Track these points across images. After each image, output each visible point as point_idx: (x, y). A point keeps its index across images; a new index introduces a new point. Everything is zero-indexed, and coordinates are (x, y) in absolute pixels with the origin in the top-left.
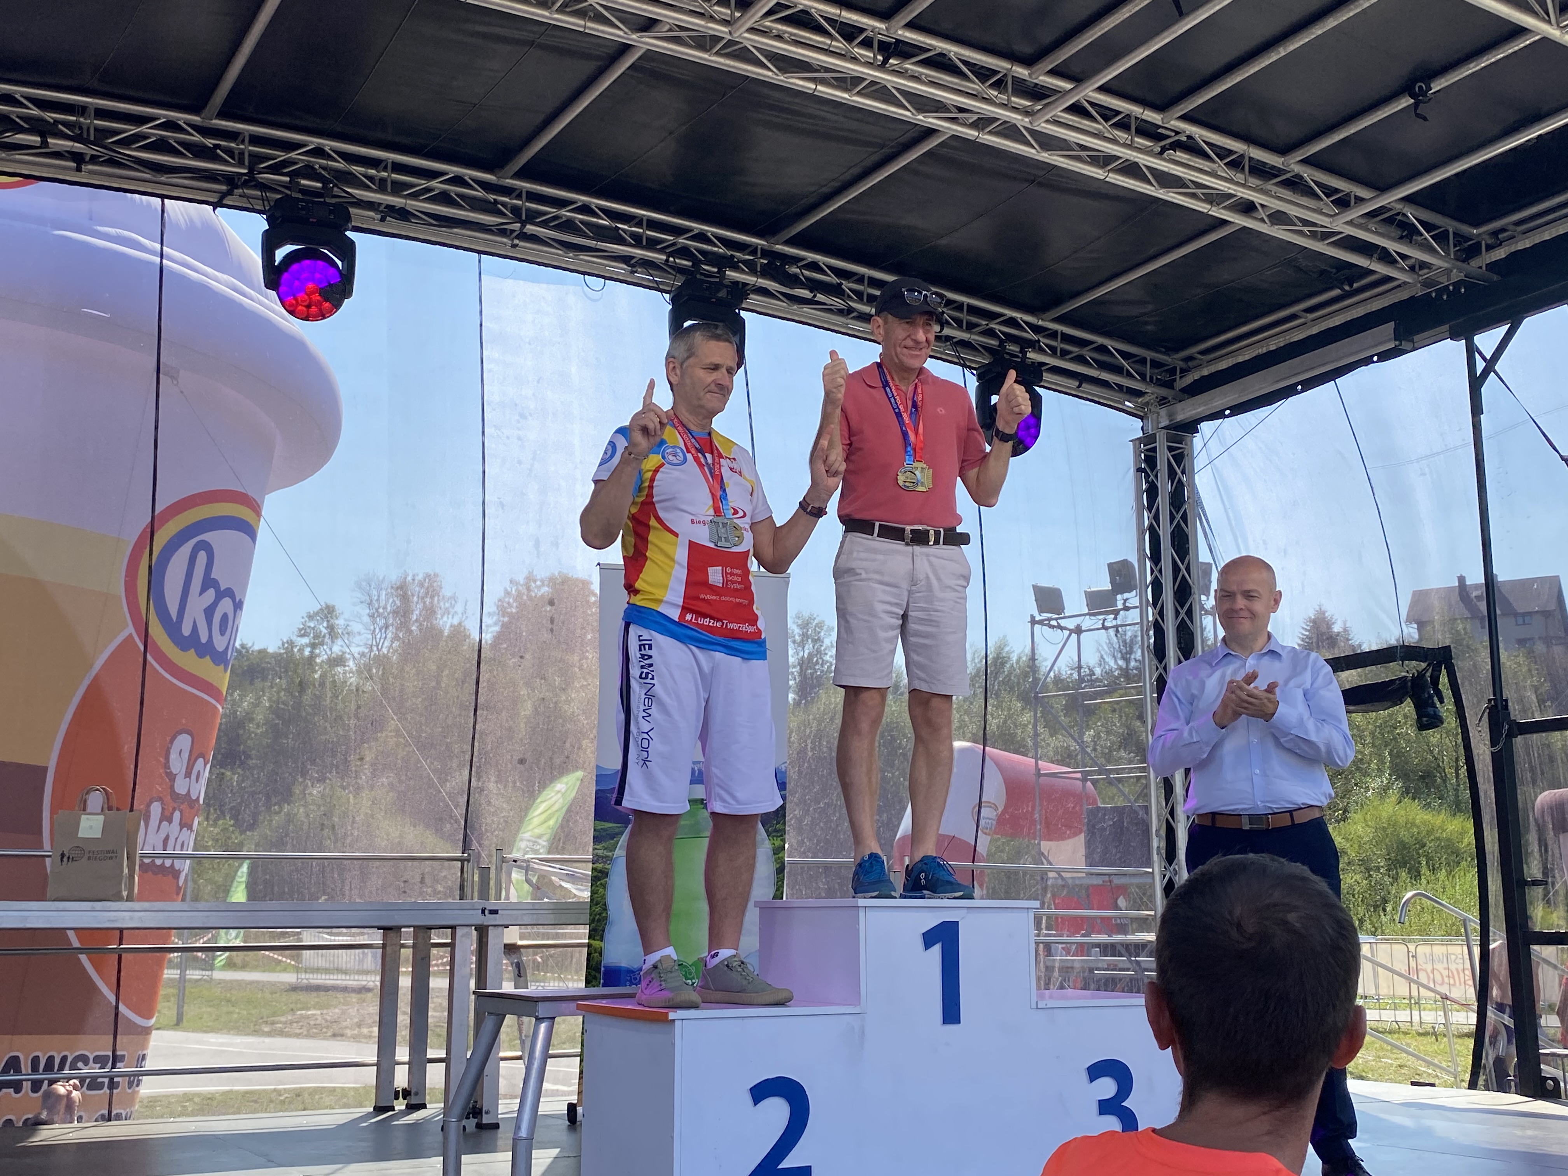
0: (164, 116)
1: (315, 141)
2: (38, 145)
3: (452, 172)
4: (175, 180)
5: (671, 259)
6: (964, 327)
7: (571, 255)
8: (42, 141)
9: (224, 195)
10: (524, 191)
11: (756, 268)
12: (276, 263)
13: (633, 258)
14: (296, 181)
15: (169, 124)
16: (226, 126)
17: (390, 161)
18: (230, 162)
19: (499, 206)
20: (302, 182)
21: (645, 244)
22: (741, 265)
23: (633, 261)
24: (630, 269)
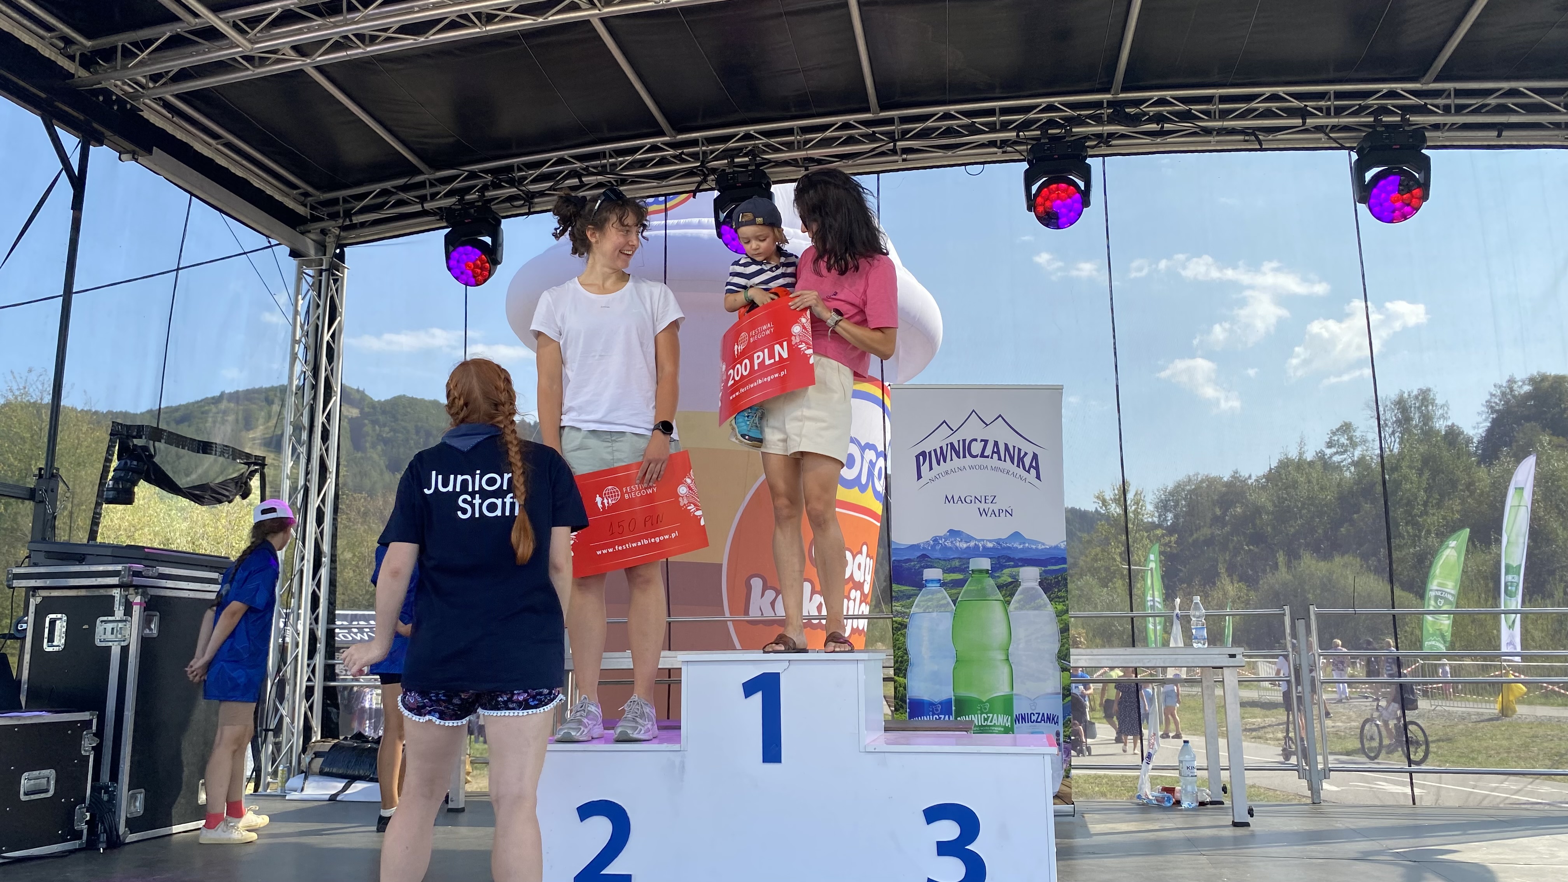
0: (649, 143)
1: (742, 130)
3: (840, 121)
4: (672, 182)
5: (1021, 134)
6: (1332, 114)
7: (950, 153)
8: (580, 181)
9: (700, 183)
10: (896, 118)
11: (1103, 119)
12: (722, 220)
13: (996, 142)
14: (730, 161)
15: (655, 147)
16: (686, 138)
17: (796, 128)
18: (689, 161)
19: (877, 135)
20: (736, 160)
21: (998, 128)
22: (1087, 120)
23: (998, 144)
24: (1001, 150)
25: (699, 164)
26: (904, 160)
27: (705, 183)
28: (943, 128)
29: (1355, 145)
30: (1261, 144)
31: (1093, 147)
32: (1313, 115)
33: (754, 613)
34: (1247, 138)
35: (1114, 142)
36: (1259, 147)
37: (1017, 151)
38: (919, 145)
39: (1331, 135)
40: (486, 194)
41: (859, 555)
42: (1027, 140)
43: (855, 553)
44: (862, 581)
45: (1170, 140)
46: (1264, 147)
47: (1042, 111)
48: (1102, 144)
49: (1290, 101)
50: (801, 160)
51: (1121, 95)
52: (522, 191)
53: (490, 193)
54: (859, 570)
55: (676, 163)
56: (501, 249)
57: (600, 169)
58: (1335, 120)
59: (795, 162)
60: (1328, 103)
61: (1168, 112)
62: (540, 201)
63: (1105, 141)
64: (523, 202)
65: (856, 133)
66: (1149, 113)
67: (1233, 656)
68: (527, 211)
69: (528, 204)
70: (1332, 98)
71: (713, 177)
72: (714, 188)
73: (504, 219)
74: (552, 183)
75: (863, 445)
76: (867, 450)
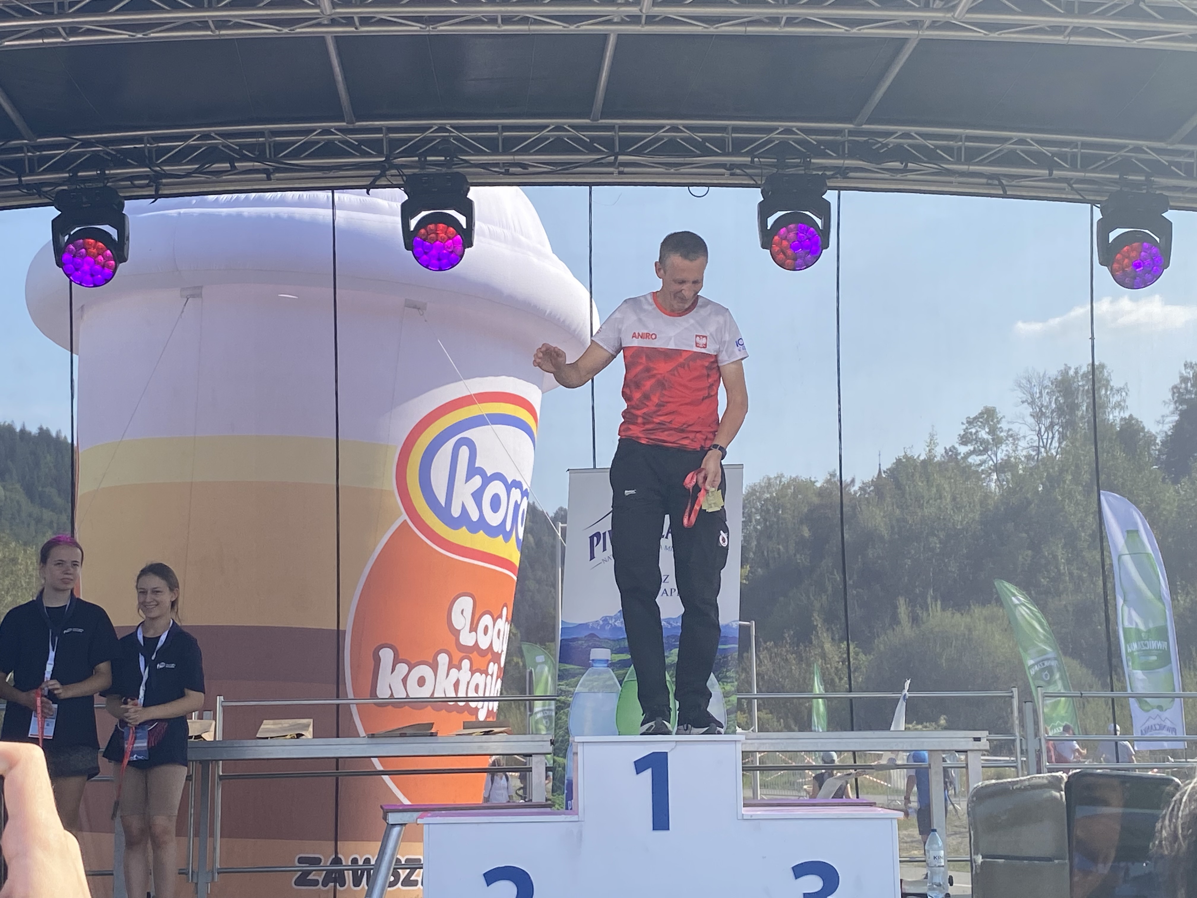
0: (319, 127)
1: (435, 123)
2: (229, 169)
3: (553, 124)
4: (341, 173)
5: (756, 159)
6: (1079, 166)
7: (672, 170)
8: (231, 166)
9: (377, 178)
10: (617, 126)
11: (844, 151)
12: (412, 228)
13: (726, 164)
14: (423, 159)
15: (326, 131)
16: (367, 125)
17: (500, 126)
18: (371, 154)
19: (595, 145)
20: (429, 158)
21: (730, 150)
22: (827, 151)
23: (728, 166)
24: (729, 172)
25: (384, 159)
26: (621, 173)
27: (383, 178)
28: (666, 140)
29: (1098, 198)
30: (1004, 191)
31: (829, 178)
32: (1060, 167)
33: (383, 692)
34: (990, 181)
35: (851, 174)
36: (1001, 193)
37: (747, 175)
38: (643, 160)
39: (1074, 186)
40: (107, 172)
41: (499, 620)
42: (761, 166)
43: (495, 617)
44: (500, 652)
45: (911, 176)
46: (1008, 193)
47: (777, 134)
48: (838, 176)
49: (1036, 147)
50: (504, 163)
51: (864, 126)
52: (155, 171)
53: (112, 172)
54: (499, 638)
55: (354, 154)
56: (127, 242)
57: (257, 153)
58: (1081, 174)
59: (496, 165)
60: (1074, 150)
61: (909, 145)
62: (171, 182)
63: (843, 172)
64: (147, 182)
65: (565, 136)
66: (889, 145)
67: (977, 739)
68: (153, 193)
69: (154, 185)
70: (1079, 147)
71: (394, 172)
72: (400, 188)
73: (126, 202)
74: (197, 166)
75: (510, 483)
76: (514, 489)
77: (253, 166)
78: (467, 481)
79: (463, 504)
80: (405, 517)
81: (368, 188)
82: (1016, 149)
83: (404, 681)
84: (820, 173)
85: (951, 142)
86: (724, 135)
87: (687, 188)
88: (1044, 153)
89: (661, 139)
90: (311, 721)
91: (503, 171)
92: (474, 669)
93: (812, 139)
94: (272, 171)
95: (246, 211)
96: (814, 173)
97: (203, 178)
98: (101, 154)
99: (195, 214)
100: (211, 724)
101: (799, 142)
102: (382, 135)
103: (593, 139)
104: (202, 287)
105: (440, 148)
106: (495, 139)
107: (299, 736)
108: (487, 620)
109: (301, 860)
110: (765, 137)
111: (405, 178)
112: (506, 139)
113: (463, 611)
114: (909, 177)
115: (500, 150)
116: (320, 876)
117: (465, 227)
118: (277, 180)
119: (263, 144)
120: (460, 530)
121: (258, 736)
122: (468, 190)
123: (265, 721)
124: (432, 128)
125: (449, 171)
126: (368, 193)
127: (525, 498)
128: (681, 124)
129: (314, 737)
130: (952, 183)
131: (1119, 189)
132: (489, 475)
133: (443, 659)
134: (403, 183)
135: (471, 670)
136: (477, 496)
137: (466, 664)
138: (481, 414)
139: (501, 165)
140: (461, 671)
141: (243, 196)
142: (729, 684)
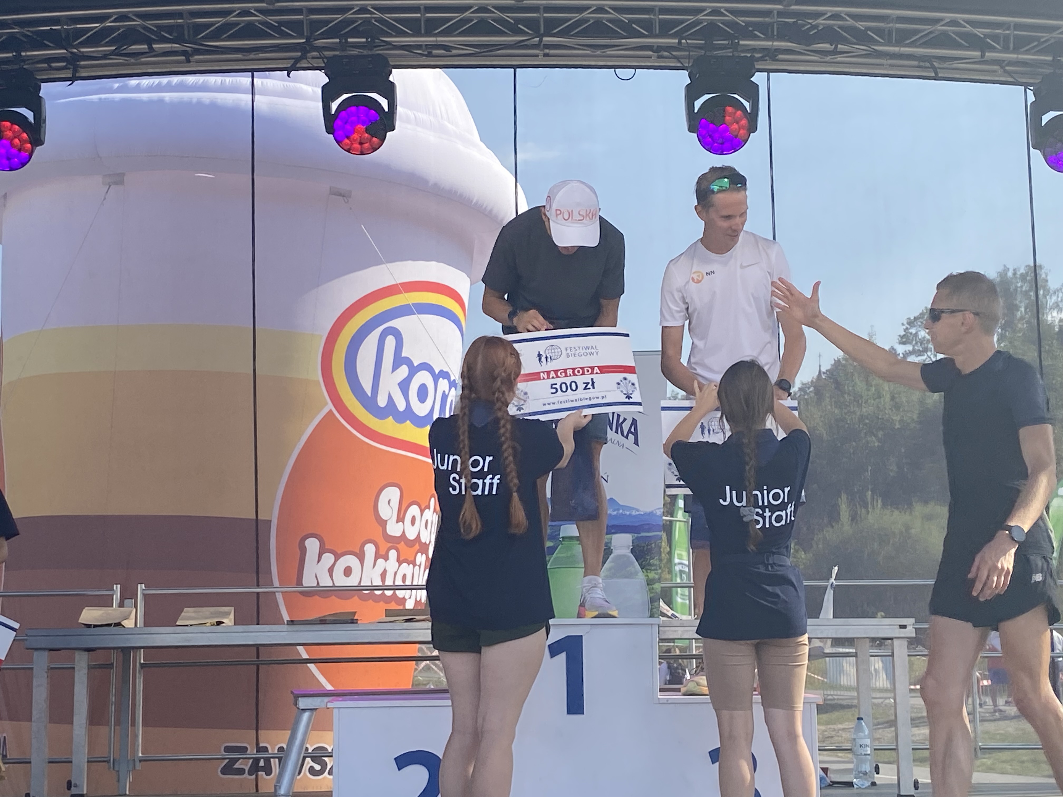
0: (239, 8)
1: (358, 4)
2: (147, 50)
4: (261, 55)
5: (684, 41)
6: (1012, 48)
7: (598, 52)
8: (149, 48)
9: (297, 60)
10: (542, 7)
11: (773, 32)
12: (333, 112)
13: (653, 46)
14: (344, 41)
15: (246, 13)
16: (286, 6)
17: (422, 7)
18: (292, 35)
19: (520, 26)
20: (349, 40)
21: (657, 32)
22: (756, 32)
23: (655, 47)
24: (656, 54)
25: (304, 41)
26: (546, 55)
27: (305, 61)
28: (592, 21)
29: (1032, 81)
30: (936, 73)
31: (759, 60)
32: (993, 49)
33: (308, 581)
34: (922, 64)
35: (781, 57)
36: (933, 75)
37: (675, 57)
38: (569, 42)
39: (1007, 68)
40: (23, 54)
41: (427, 511)
42: (689, 48)
43: (423, 507)
44: (428, 543)
45: (840, 59)
46: (940, 75)
47: (704, 16)
48: (767, 58)
49: (969, 28)
50: (426, 45)
51: (793, 7)
52: (72, 53)
53: (29, 53)
54: (426, 528)
55: (274, 36)
56: (43, 125)
57: (175, 34)
58: (1015, 56)
59: (419, 47)
60: (1007, 32)
61: (839, 28)
62: (88, 65)
63: (771, 54)
64: (64, 64)
65: (488, 17)
66: (818, 27)
67: (903, 627)
68: (70, 76)
69: (71, 67)
70: (1012, 28)
71: (315, 54)
72: (320, 70)
73: (43, 85)
74: (114, 48)
75: (437, 372)
76: (441, 379)
77: (172, 47)
78: (393, 371)
79: (389, 394)
80: (330, 406)
81: (289, 71)
82: (947, 31)
83: (331, 571)
84: (749, 55)
85: (881, 25)
86: (652, 17)
87: (613, 70)
88: (976, 35)
89: (587, 20)
90: (233, 608)
91: (426, 53)
92: (401, 559)
93: (741, 20)
94: (190, 52)
95: (168, 96)
96: (743, 55)
97: (121, 60)
98: (18, 36)
99: (116, 100)
100: (131, 612)
101: (728, 24)
102: (302, 17)
103: (518, 21)
104: (123, 174)
105: (361, 29)
106: (418, 20)
107: (219, 623)
108: (414, 510)
109: (228, 749)
110: (692, 18)
111: (326, 61)
112: (428, 20)
113: (389, 501)
114: (839, 59)
115: (423, 31)
116: (247, 765)
117: (386, 110)
118: (196, 62)
119: (180, 26)
120: (387, 420)
121: (178, 623)
122: (391, 73)
123: (185, 609)
124: (353, 8)
125: (370, 53)
126: (288, 75)
127: (453, 389)
128: (607, 5)
129: (235, 625)
130: (883, 65)
131: (1052, 71)
132: (415, 365)
133: (370, 549)
134: (323, 65)
135: (398, 560)
136: (404, 386)
137: (393, 554)
138: (407, 303)
139: (424, 47)
140: (388, 561)
141: (165, 80)
142: (653, 572)
